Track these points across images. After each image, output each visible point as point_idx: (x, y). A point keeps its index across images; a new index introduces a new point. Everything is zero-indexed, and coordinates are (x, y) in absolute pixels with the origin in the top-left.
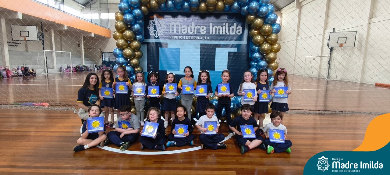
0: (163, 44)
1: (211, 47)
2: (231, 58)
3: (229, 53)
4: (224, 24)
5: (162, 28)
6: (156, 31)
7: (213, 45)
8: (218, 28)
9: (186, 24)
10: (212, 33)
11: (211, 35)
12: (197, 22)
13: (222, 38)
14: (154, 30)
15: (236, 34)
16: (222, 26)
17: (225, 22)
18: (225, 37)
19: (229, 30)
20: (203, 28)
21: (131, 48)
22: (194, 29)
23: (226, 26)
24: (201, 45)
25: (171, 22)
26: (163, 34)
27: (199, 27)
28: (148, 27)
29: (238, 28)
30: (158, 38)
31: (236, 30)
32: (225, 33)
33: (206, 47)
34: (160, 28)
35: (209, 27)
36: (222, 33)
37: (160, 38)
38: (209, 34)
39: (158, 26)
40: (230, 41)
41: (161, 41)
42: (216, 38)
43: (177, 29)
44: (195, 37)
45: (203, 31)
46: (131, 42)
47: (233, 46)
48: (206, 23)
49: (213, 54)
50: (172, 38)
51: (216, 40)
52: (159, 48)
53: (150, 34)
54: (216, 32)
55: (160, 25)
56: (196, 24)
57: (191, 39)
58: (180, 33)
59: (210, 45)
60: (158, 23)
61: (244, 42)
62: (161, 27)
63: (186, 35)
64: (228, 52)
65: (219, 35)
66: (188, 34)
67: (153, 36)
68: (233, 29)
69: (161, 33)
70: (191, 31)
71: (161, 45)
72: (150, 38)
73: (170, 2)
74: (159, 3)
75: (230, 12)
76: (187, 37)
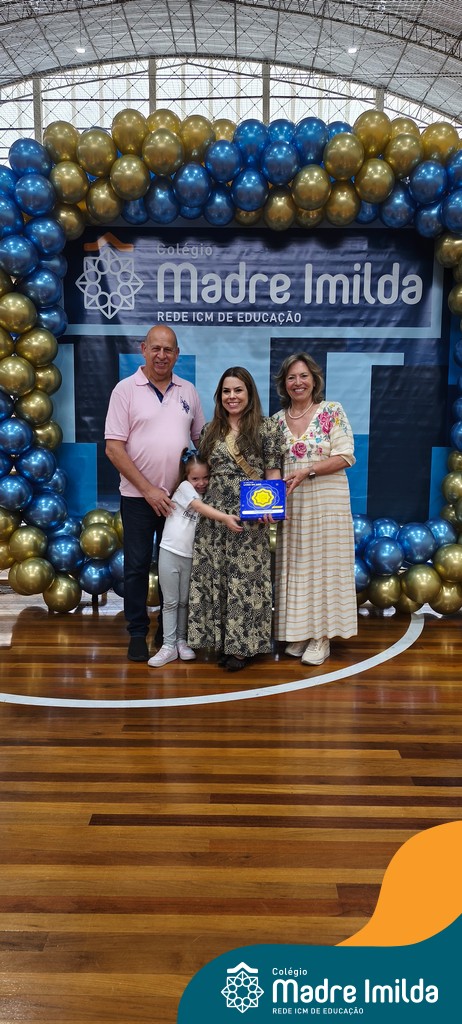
0: (134, 341)
2: (384, 387)
3: (376, 369)
4: (357, 267)
5: (129, 284)
6: (109, 297)
7: (315, 343)
8: (333, 281)
9: (218, 269)
10: (314, 298)
11: (309, 307)
12: (258, 263)
13: (350, 316)
14: (101, 293)
15: (400, 304)
16: (350, 275)
17: (359, 259)
18: (360, 315)
19: (374, 289)
20: (280, 283)
21: (20, 356)
22: (247, 286)
23: (362, 275)
24: (274, 342)
25: (161, 264)
26: (132, 307)
27: (265, 279)
28: (78, 283)
29: (405, 282)
30: (115, 321)
31: (401, 288)
32: (362, 297)
34: (122, 284)
35: (301, 280)
36: (351, 297)
37: (120, 319)
38: (301, 304)
39: (115, 276)
40: (379, 325)
41: (128, 330)
42: (326, 318)
43: (186, 287)
44: (253, 315)
45: (280, 294)
46: (24, 335)
47: (388, 346)
48: (292, 265)
50: (164, 317)
51: (328, 323)
52: (121, 355)
53: (87, 306)
54: (326, 297)
55: (123, 273)
56: (254, 268)
57: (235, 323)
58: (194, 300)
59: (305, 343)
60: (115, 266)
61: (430, 331)
62: (126, 280)
63: (217, 308)
64: (374, 367)
65: (340, 307)
66: (224, 304)
67: (97, 313)
68: (388, 286)
69: (125, 304)
70: (235, 294)
71: (128, 344)
72: (87, 319)
73: (161, 195)
74: (122, 199)
75: (377, 225)
76: (222, 316)
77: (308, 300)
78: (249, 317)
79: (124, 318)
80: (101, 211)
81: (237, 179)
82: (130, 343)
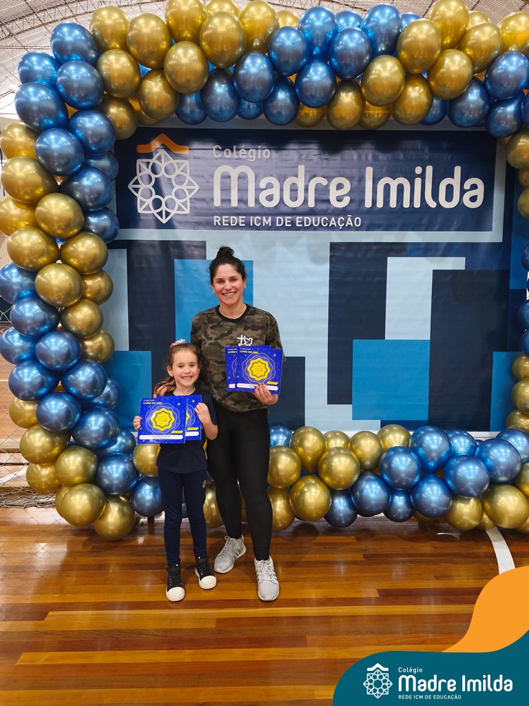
0: (189, 246)
1: (370, 255)
4: (418, 170)
5: (184, 187)
6: (163, 201)
7: (375, 248)
8: (394, 184)
9: (276, 172)
10: (374, 201)
11: (370, 211)
12: (317, 166)
13: (412, 220)
14: (155, 196)
16: (411, 179)
20: (340, 187)
21: (66, 262)
22: (306, 190)
24: (334, 246)
25: (217, 166)
26: (187, 211)
27: (324, 182)
28: (131, 186)
29: (467, 186)
30: (170, 225)
31: (463, 192)
33: (350, 255)
34: (177, 187)
35: (362, 183)
36: (412, 201)
37: (175, 223)
38: (361, 209)
39: (170, 179)
40: (438, 230)
41: (183, 235)
42: (386, 223)
43: (243, 190)
44: (312, 220)
45: (339, 195)
46: (68, 240)
47: (449, 250)
48: (351, 168)
49: (377, 279)
50: (221, 222)
51: (389, 228)
52: (176, 261)
53: (140, 210)
54: (387, 201)
55: (178, 176)
57: (293, 227)
58: (251, 204)
59: (365, 248)
60: (169, 168)
62: (181, 183)
64: (434, 271)
66: (283, 209)
67: (151, 218)
69: (180, 208)
70: (294, 199)
71: (183, 249)
72: (141, 224)
73: (220, 89)
74: (177, 93)
76: (280, 220)
77: (368, 204)
78: (308, 221)
79: (179, 222)
80: (154, 106)
81: (301, 71)
82: (185, 248)
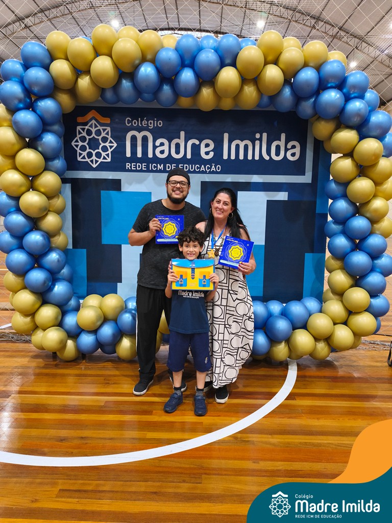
4: (258, 136)
5: (107, 145)
6: (94, 153)
8: (242, 145)
10: (229, 155)
11: (226, 161)
13: (253, 168)
14: (88, 150)
15: (285, 160)
16: (253, 141)
17: (259, 131)
18: (260, 167)
19: (269, 150)
20: (207, 145)
22: (186, 147)
23: (261, 141)
24: (203, 184)
26: (109, 160)
28: (73, 143)
29: (289, 146)
30: (98, 169)
31: (286, 150)
32: (261, 156)
34: (103, 145)
42: (237, 169)
43: (145, 147)
44: (189, 166)
45: (207, 152)
50: (131, 167)
53: (79, 159)
55: (103, 137)
56: (190, 135)
58: (150, 156)
61: (307, 178)
63: (166, 161)
64: (268, 201)
65: (246, 162)
66: (171, 159)
67: (86, 164)
68: (278, 148)
69: (104, 158)
70: (178, 153)
75: (271, 108)
76: (169, 166)
77: (225, 157)
78: (186, 166)
